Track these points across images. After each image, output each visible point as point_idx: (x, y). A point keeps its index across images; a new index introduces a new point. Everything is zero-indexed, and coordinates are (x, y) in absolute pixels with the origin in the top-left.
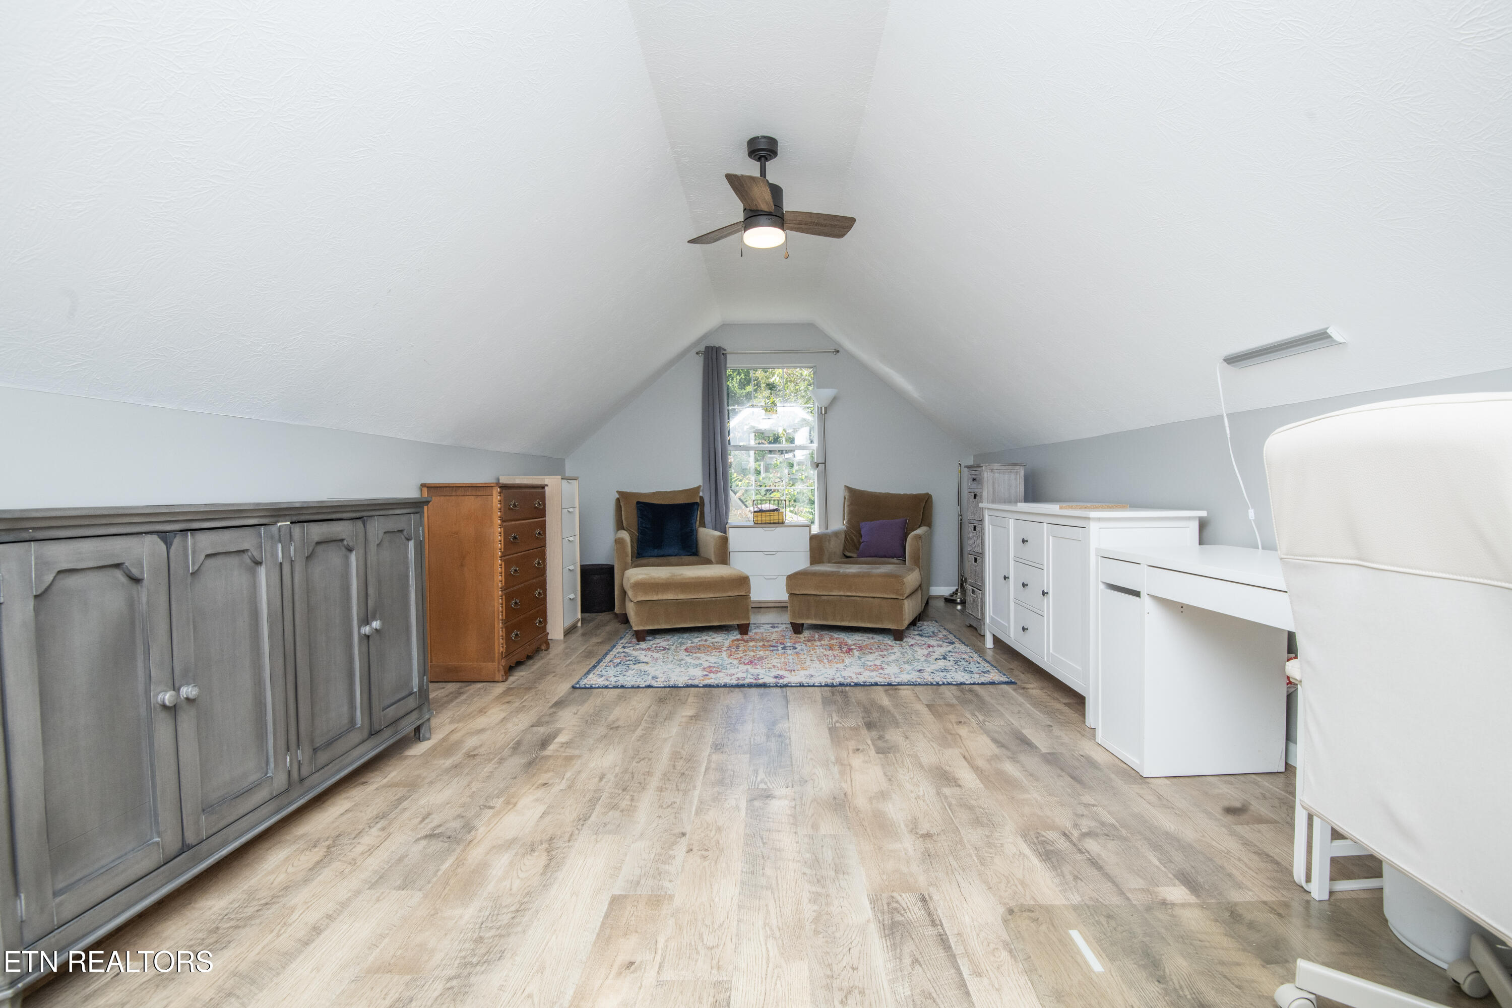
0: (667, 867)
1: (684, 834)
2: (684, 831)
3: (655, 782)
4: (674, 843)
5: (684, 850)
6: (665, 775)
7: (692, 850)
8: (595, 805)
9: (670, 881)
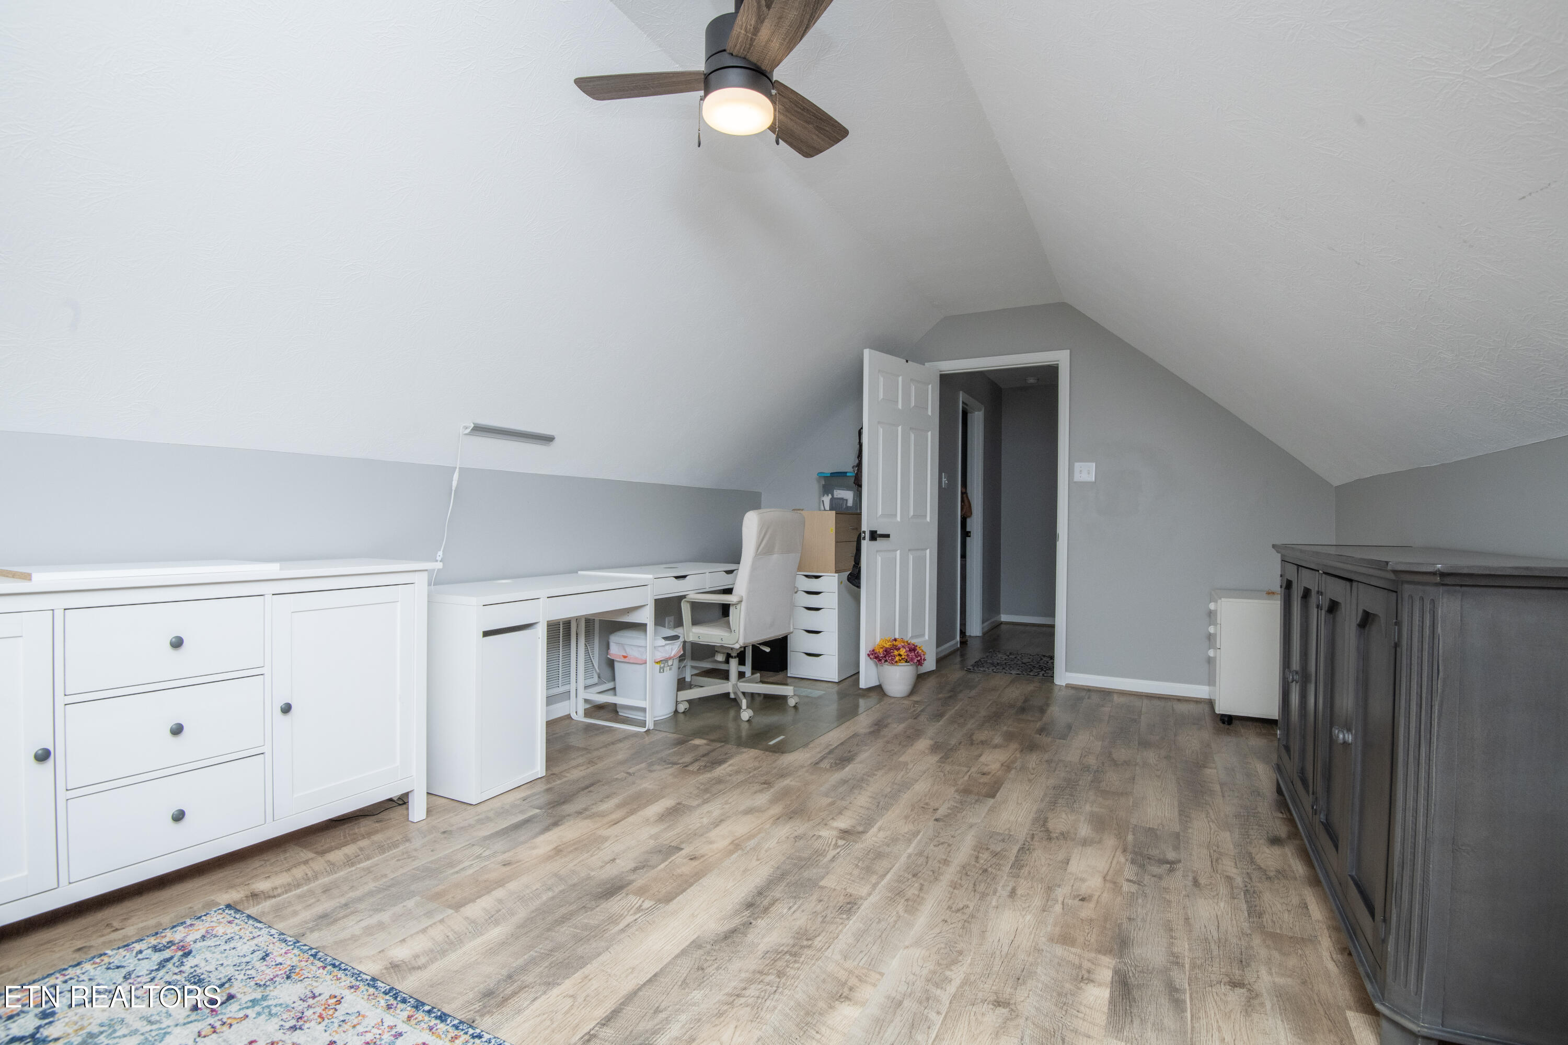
0: (955, 805)
1: (936, 820)
2: (936, 822)
3: (950, 873)
4: (946, 816)
5: (939, 811)
6: (964, 867)
7: (934, 810)
8: (1016, 861)
9: (955, 798)
